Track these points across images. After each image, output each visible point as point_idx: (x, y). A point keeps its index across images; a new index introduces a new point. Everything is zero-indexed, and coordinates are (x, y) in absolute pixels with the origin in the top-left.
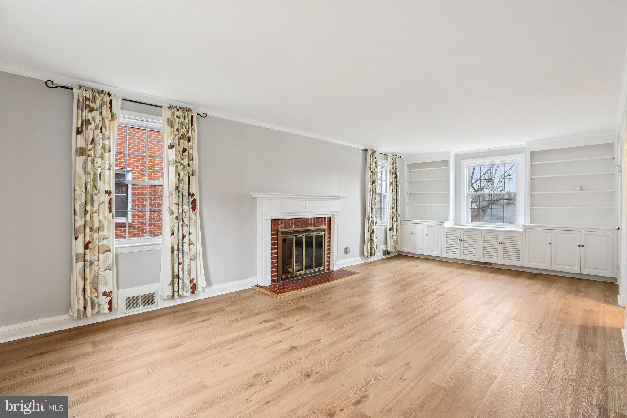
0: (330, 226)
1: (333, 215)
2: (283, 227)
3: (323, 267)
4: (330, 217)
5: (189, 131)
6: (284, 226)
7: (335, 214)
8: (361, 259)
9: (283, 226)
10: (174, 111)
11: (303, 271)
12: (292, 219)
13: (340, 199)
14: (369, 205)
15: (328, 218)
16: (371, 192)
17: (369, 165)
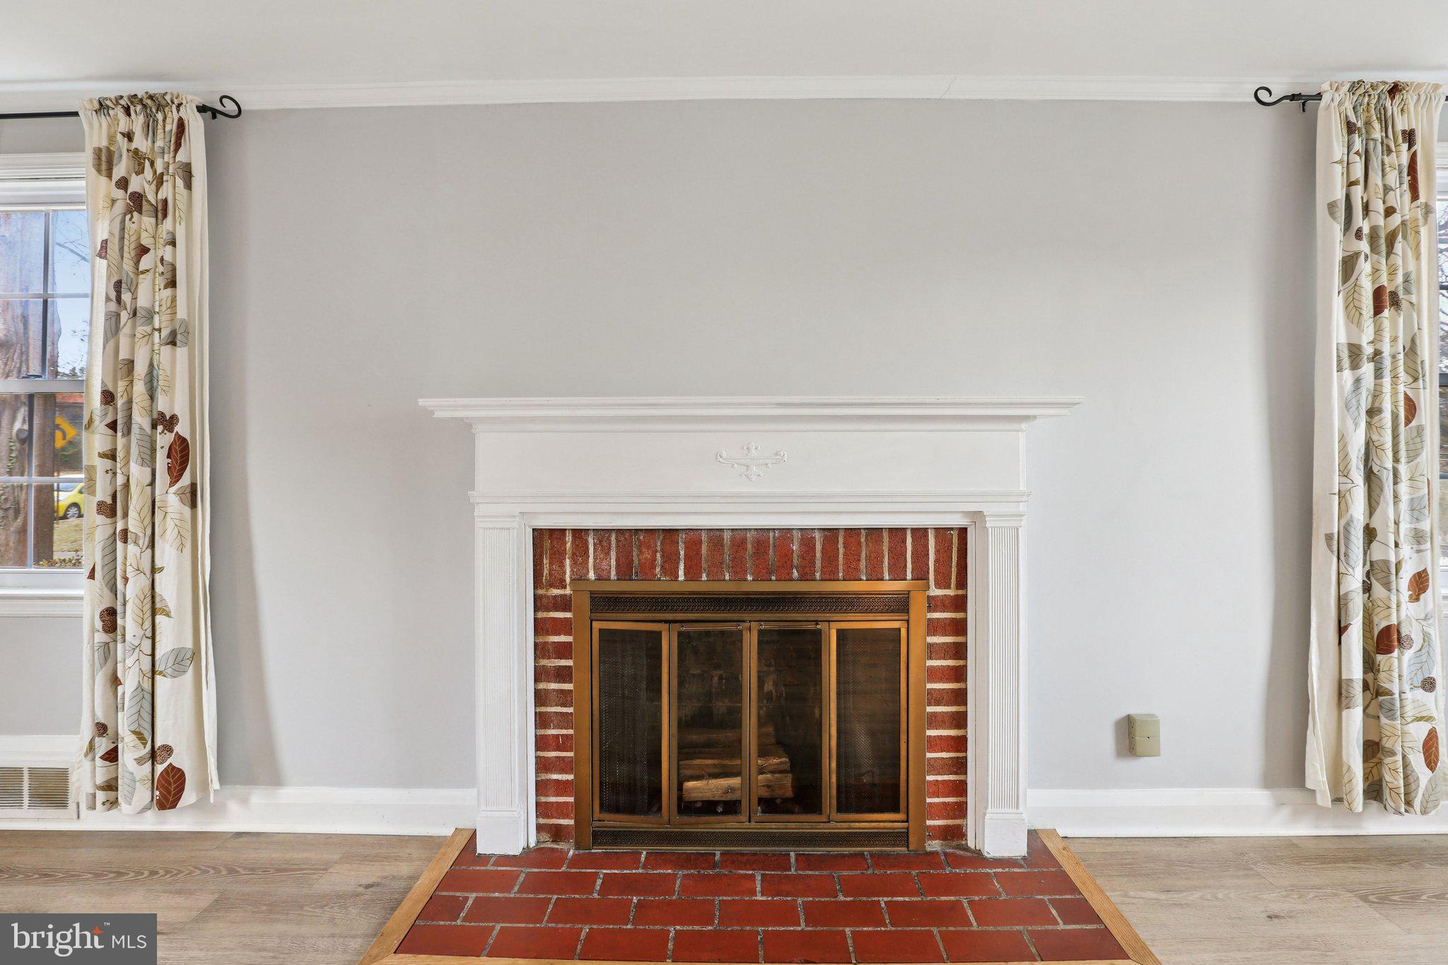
0: (962, 583)
1: (978, 516)
2: (613, 573)
3: (901, 816)
4: (963, 532)
5: (165, 178)
6: (618, 566)
7: (986, 509)
8: (1280, 804)
9: (613, 563)
10: (116, 115)
11: (744, 818)
12: (670, 533)
13: (1035, 417)
14: (1345, 457)
15: (942, 532)
16: (1355, 365)
17: (1331, 186)
